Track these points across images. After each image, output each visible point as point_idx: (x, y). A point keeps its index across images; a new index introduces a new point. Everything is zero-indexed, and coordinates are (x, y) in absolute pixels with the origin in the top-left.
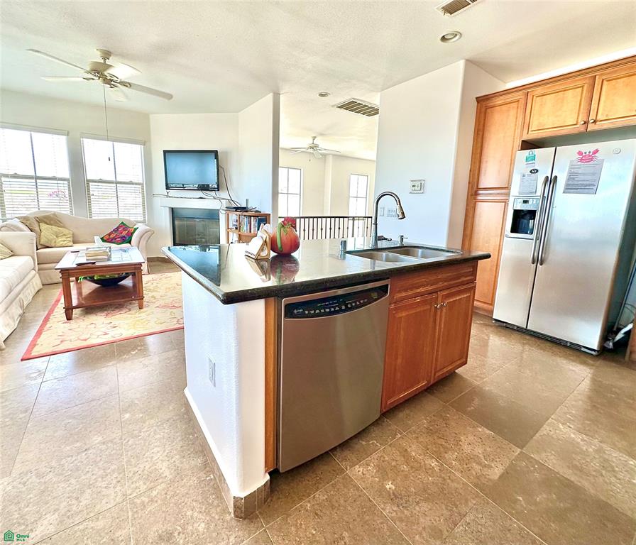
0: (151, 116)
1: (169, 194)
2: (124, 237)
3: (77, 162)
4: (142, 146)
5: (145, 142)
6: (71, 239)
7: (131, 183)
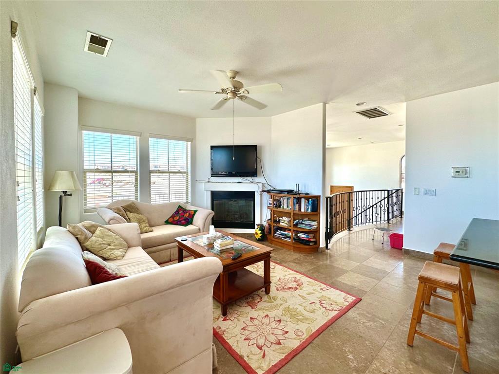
0: (198, 120)
1: (210, 180)
2: (187, 219)
3: (144, 158)
4: (189, 143)
5: (192, 139)
6: (147, 225)
7: (179, 172)
